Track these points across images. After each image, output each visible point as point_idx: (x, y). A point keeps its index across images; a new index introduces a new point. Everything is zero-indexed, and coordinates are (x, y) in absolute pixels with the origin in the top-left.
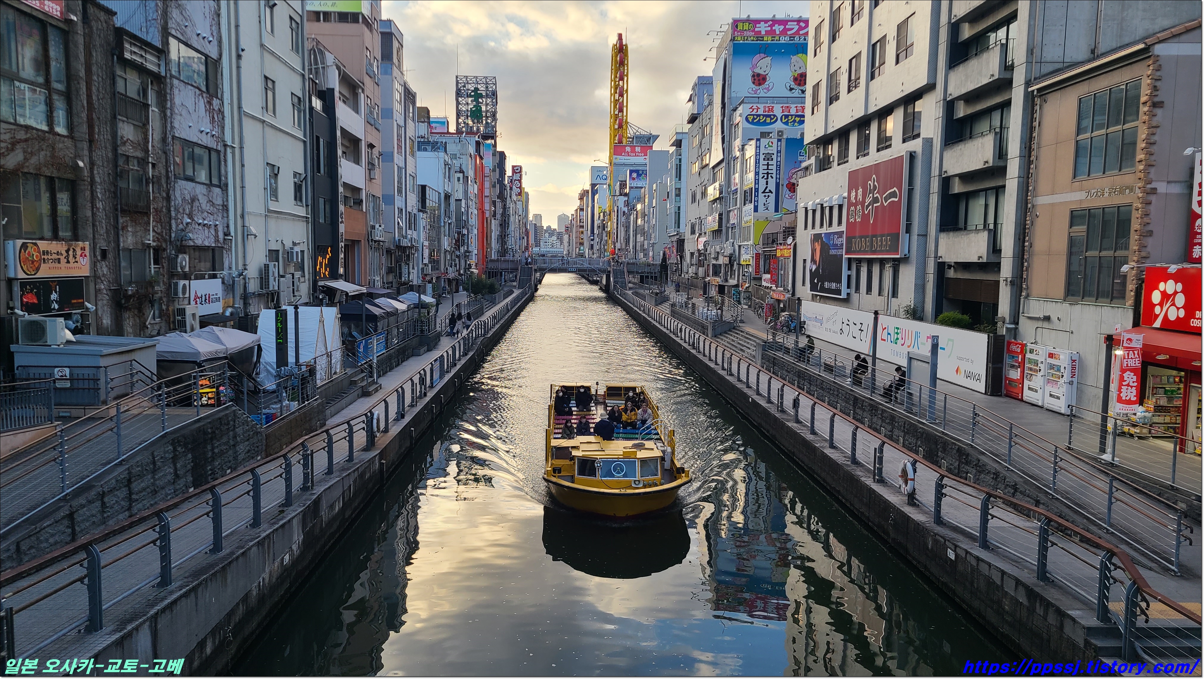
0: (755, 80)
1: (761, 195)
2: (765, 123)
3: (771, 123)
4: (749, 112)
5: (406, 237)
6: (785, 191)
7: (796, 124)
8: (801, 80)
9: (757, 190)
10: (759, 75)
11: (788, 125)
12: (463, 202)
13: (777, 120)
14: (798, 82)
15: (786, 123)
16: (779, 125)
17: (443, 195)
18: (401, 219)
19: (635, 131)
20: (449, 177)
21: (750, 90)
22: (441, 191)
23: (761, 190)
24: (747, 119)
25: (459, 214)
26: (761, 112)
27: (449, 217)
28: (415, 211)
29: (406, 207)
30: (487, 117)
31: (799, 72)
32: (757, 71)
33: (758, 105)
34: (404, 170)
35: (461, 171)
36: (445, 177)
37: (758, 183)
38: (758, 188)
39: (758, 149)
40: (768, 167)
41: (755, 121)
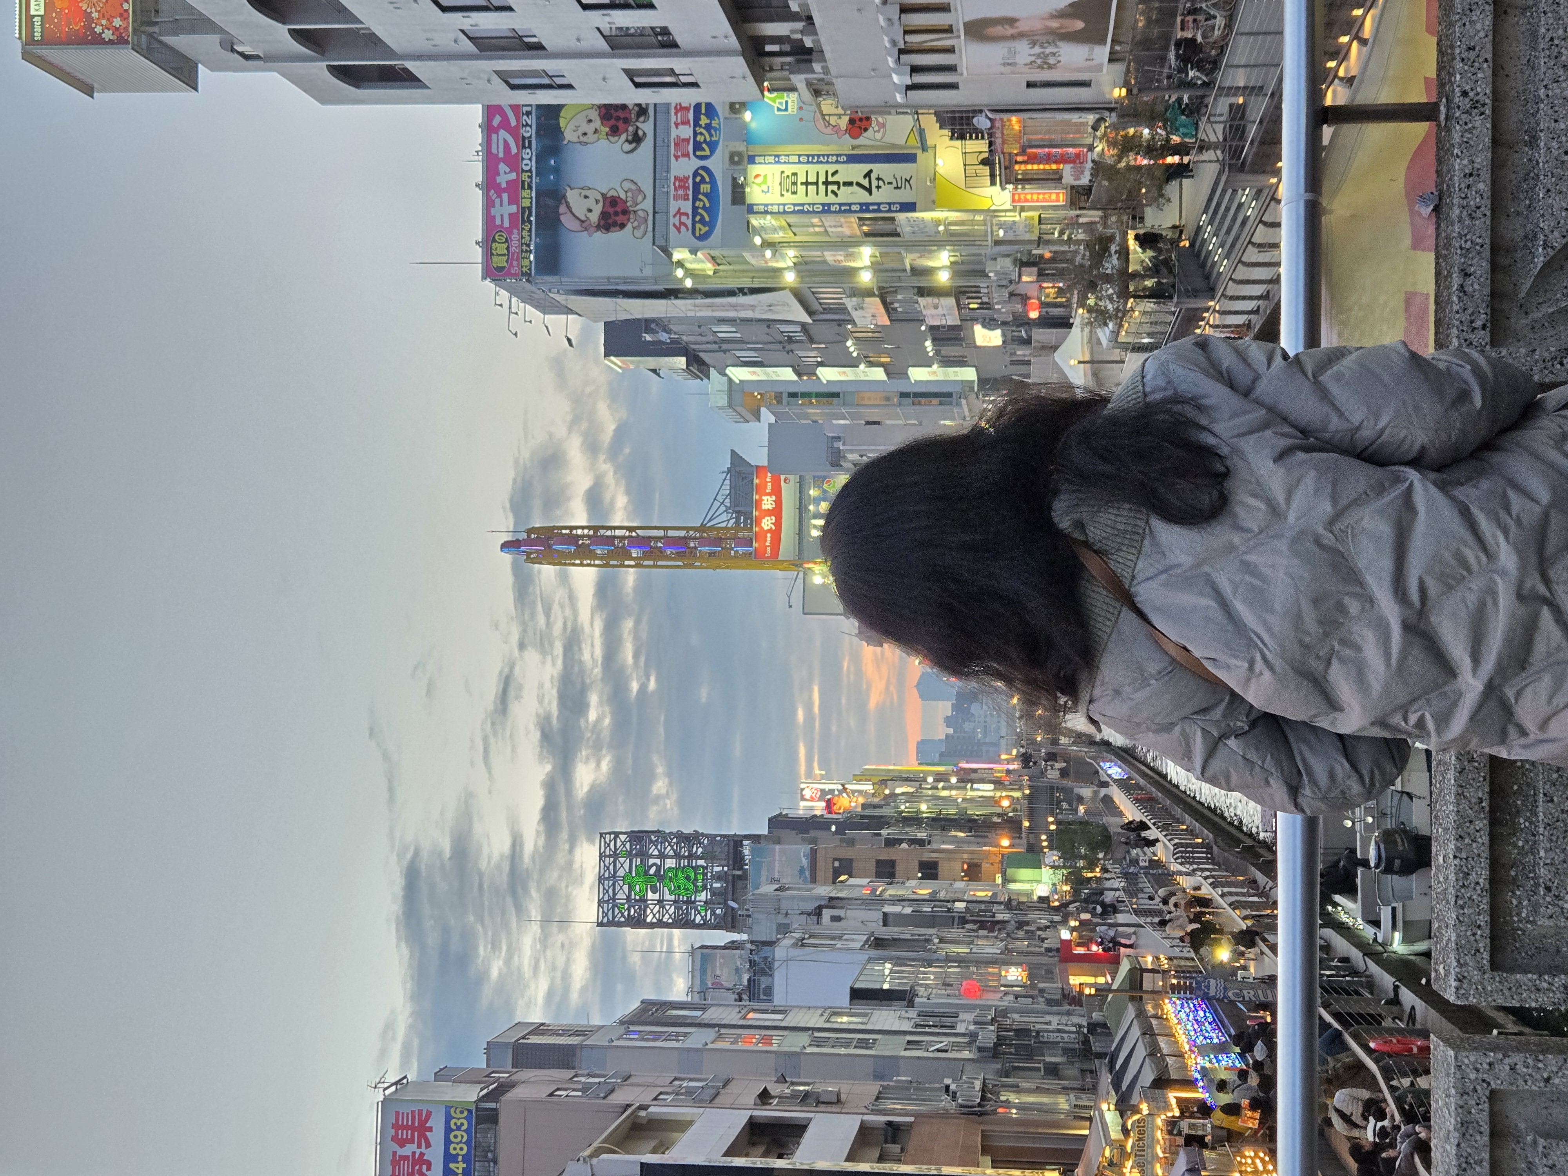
0: (615, 224)
1: (878, 196)
2: (712, 196)
3: (713, 182)
4: (687, 234)
5: (973, 1036)
6: (870, 140)
7: (714, 123)
8: (618, 118)
9: (865, 207)
10: (604, 215)
11: (717, 142)
12: (887, 909)
13: (705, 169)
14: (621, 124)
15: (713, 146)
16: (717, 163)
17: (874, 953)
18: (930, 1044)
19: (723, 508)
20: (833, 938)
21: (638, 233)
22: (864, 956)
23: (863, 197)
24: (703, 237)
25: (917, 919)
26: (687, 207)
27: (927, 941)
28: (912, 1013)
29: (905, 1033)
30: (691, 856)
31: (597, 123)
32: (594, 217)
33: (673, 211)
34: (817, 1034)
35: (818, 912)
36: (832, 947)
37: (850, 204)
38: (861, 204)
39: (770, 208)
40: (811, 183)
41: (707, 219)
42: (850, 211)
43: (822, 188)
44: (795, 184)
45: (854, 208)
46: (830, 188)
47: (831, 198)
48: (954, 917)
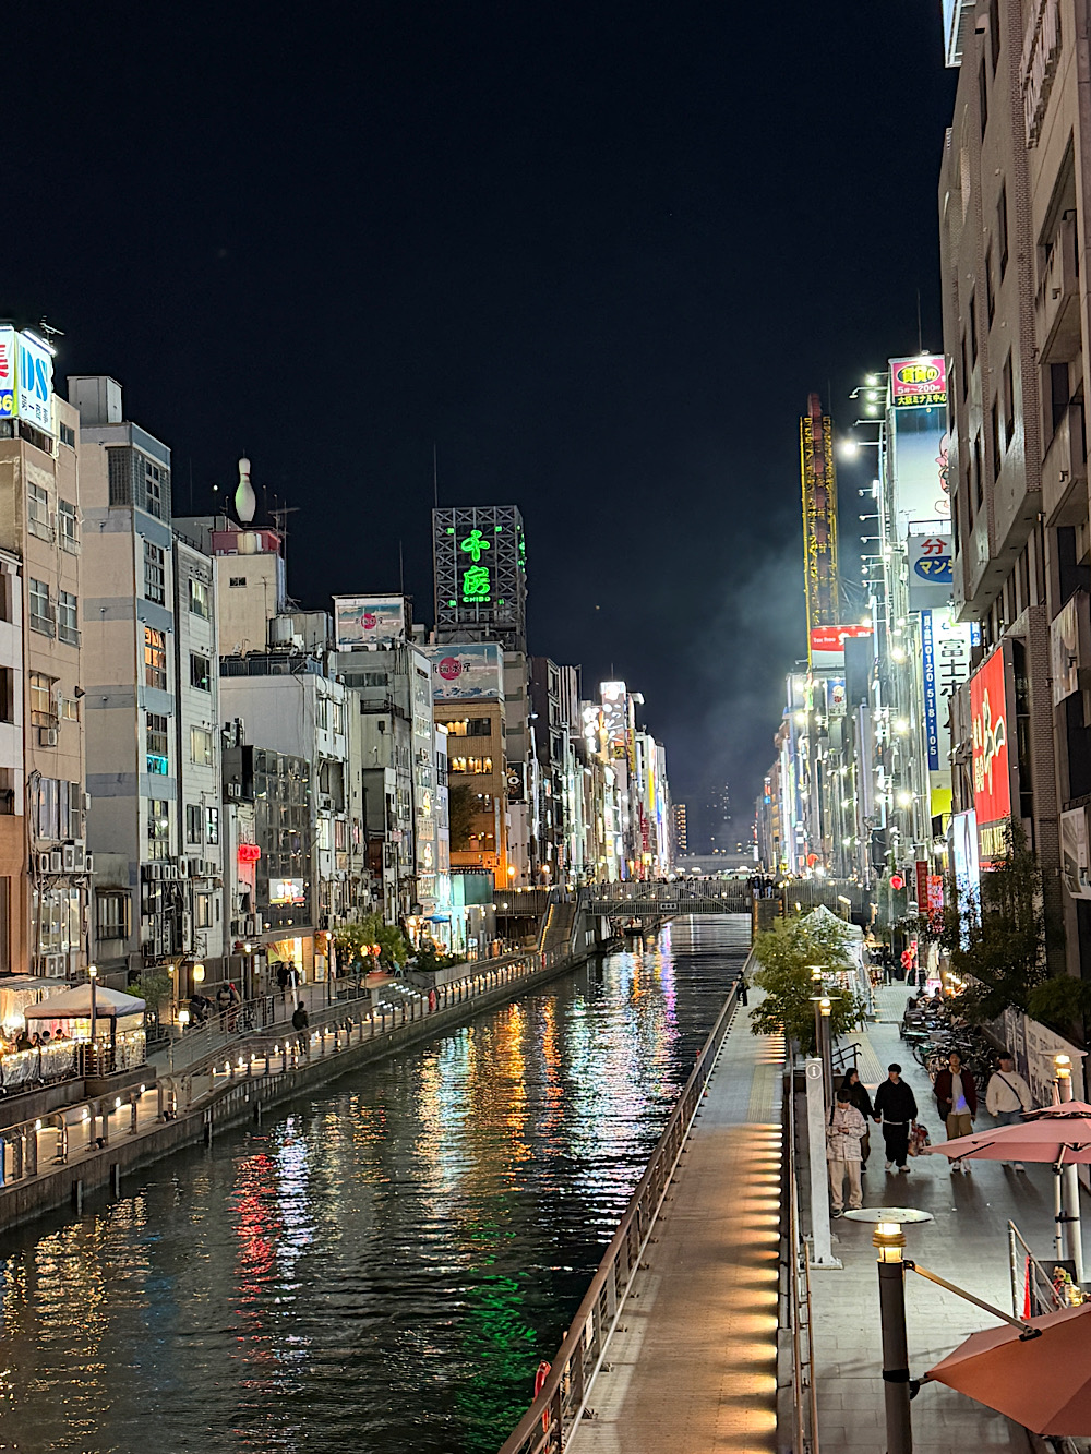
1: (942, 732)
4: (921, 553)
9: (932, 721)
12: (392, 771)
23: (942, 720)
24: (918, 568)
25: (376, 799)
26: (946, 551)
28: (213, 800)
29: (180, 798)
33: (942, 538)
34: (171, 723)
37: (934, 707)
38: (934, 718)
39: (927, 632)
40: (953, 669)
41: (937, 572)
42: (927, 708)
43: (949, 680)
44: (952, 654)
45: (931, 711)
46: (950, 688)
47: (939, 689)
48: (384, 831)
